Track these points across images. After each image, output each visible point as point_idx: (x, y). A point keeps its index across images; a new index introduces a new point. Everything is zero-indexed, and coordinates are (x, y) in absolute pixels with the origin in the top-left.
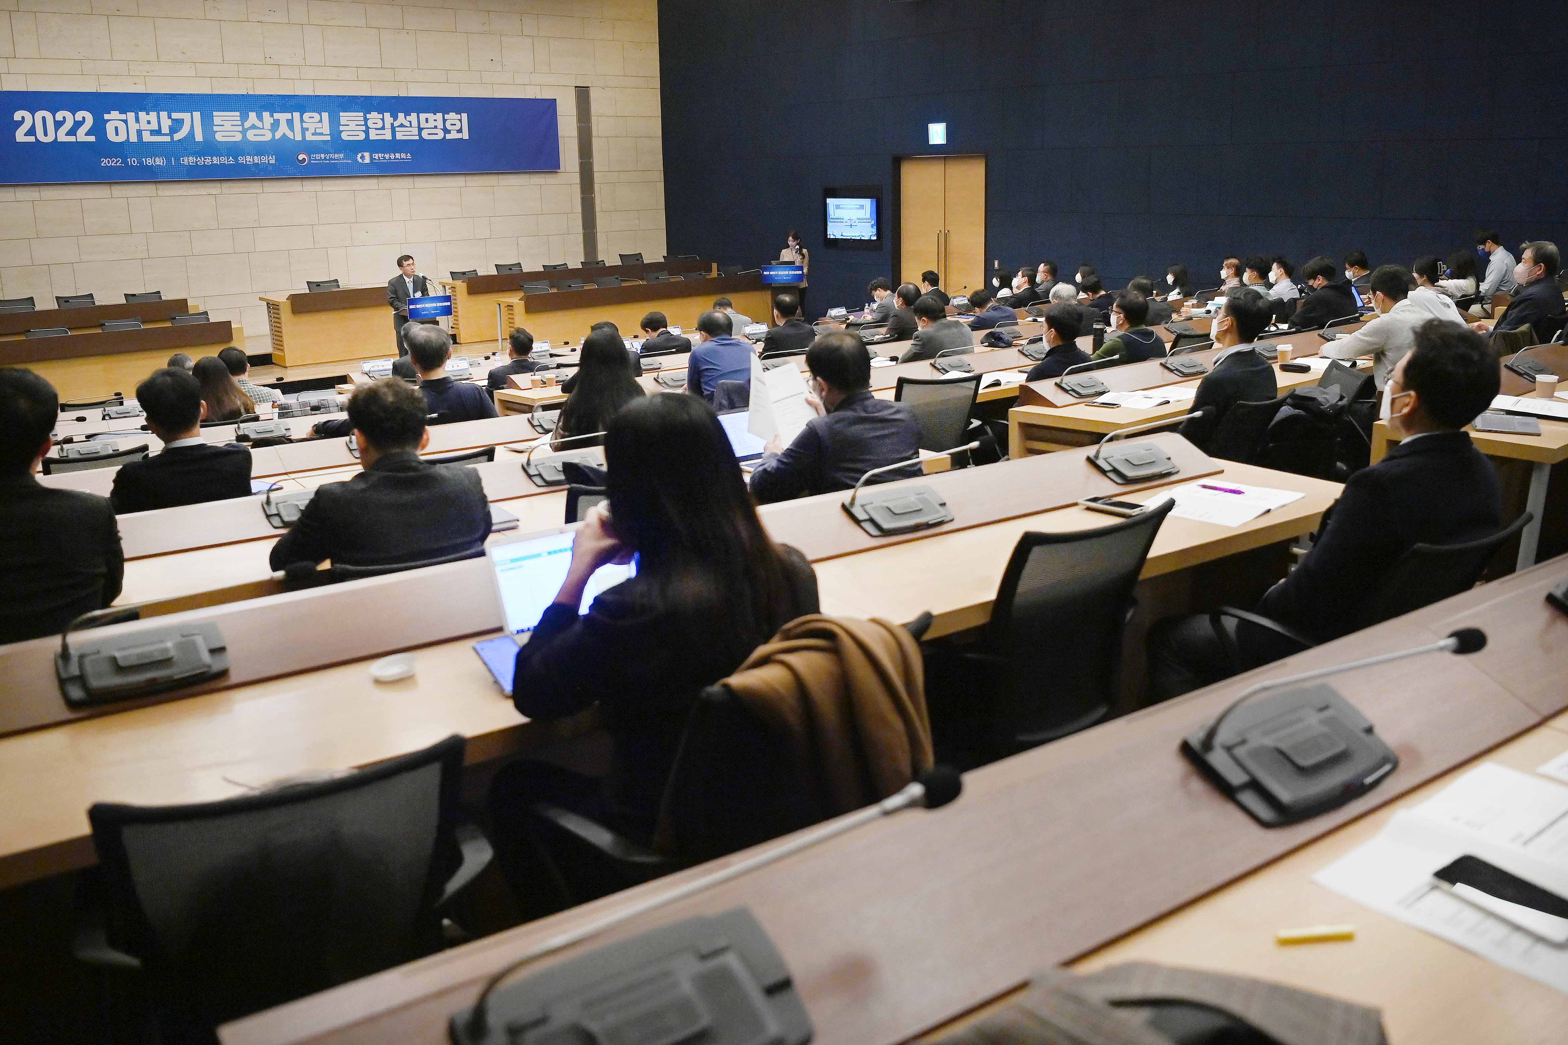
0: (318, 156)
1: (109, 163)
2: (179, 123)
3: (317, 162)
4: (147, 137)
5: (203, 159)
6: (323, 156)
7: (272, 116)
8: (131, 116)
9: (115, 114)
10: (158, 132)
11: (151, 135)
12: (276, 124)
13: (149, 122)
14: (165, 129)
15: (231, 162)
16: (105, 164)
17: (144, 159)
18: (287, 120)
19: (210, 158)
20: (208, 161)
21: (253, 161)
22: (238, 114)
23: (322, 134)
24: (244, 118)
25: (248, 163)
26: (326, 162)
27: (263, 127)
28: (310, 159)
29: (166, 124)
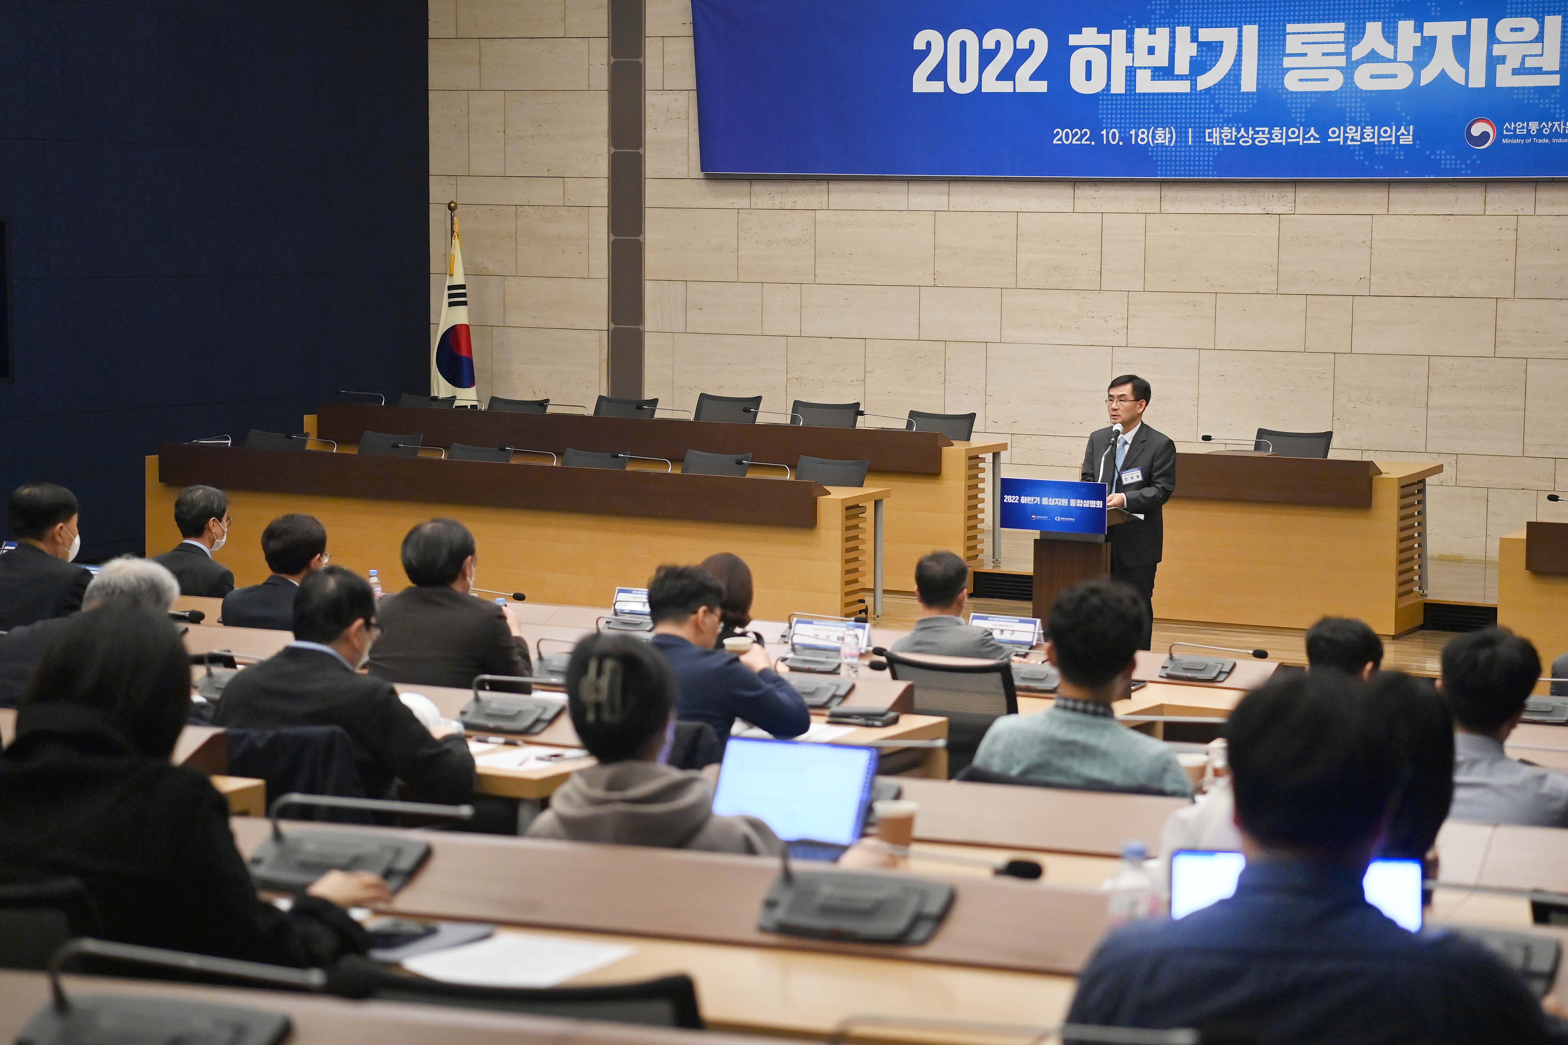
0: (1520, 127)
1: (1067, 139)
2: (1212, 50)
3: (1517, 141)
4: (1145, 84)
5: (1251, 132)
6: (1534, 126)
7: (1419, 29)
8: (1119, 36)
9: (1089, 35)
10: (1165, 73)
11: (1154, 78)
12: (1428, 47)
13: (1151, 50)
14: (1182, 67)
15: (1312, 141)
16: (1061, 139)
17: (1133, 132)
18: (1455, 38)
19: (1266, 129)
20: (1262, 137)
21: (1362, 137)
22: (1341, 26)
23: (1538, 71)
24: (1354, 35)
25: (1349, 143)
26: (1540, 141)
27: (1395, 57)
28: (1500, 136)
29: (1186, 51)
